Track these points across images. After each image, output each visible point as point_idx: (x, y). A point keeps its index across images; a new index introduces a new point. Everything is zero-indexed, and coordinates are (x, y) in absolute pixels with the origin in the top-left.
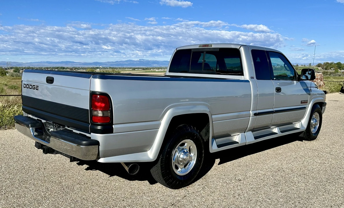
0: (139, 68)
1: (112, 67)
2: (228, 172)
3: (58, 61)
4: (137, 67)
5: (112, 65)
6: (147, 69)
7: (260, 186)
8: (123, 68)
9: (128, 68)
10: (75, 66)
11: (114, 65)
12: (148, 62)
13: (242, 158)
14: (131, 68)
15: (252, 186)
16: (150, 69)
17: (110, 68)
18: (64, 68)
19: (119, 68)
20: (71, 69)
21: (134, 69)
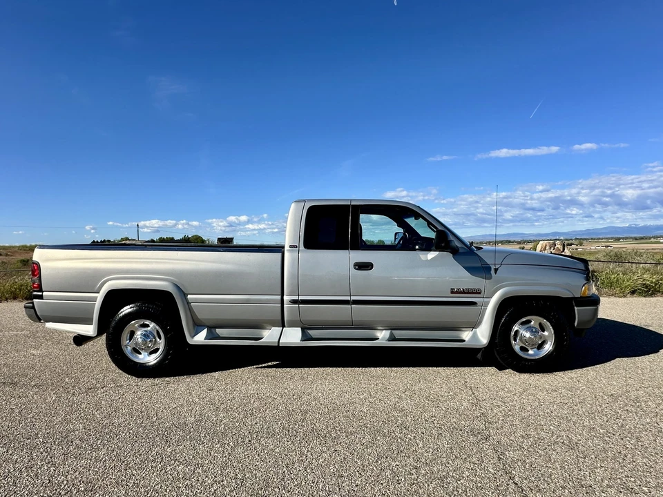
0: (626, 238)
1: (580, 238)
3: (503, 233)
4: (625, 236)
5: (576, 235)
6: (642, 238)
8: (600, 239)
9: (607, 239)
10: (525, 239)
11: (583, 234)
12: (646, 228)
14: (612, 238)
16: (650, 238)
17: (576, 239)
18: (509, 242)
19: (592, 239)
20: (519, 243)
21: (618, 239)
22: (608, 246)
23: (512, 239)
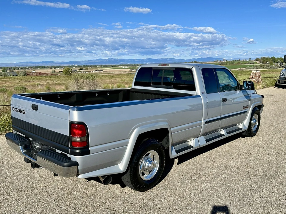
0: (108, 66)
1: (86, 65)
2: (185, 172)
4: (107, 64)
5: (85, 63)
6: (115, 66)
7: (211, 185)
8: (95, 66)
9: (99, 66)
10: (54, 65)
11: (87, 63)
12: (116, 60)
13: (196, 157)
14: (101, 66)
15: (205, 186)
16: (118, 66)
17: (84, 66)
18: (45, 67)
19: (92, 66)
20: (51, 68)
21: (104, 66)
22: (101, 70)
23: (46, 65)
